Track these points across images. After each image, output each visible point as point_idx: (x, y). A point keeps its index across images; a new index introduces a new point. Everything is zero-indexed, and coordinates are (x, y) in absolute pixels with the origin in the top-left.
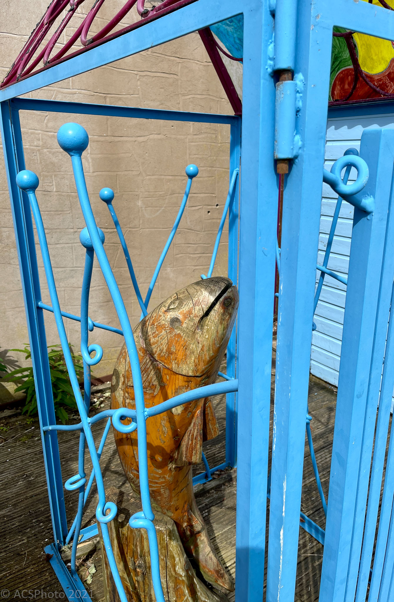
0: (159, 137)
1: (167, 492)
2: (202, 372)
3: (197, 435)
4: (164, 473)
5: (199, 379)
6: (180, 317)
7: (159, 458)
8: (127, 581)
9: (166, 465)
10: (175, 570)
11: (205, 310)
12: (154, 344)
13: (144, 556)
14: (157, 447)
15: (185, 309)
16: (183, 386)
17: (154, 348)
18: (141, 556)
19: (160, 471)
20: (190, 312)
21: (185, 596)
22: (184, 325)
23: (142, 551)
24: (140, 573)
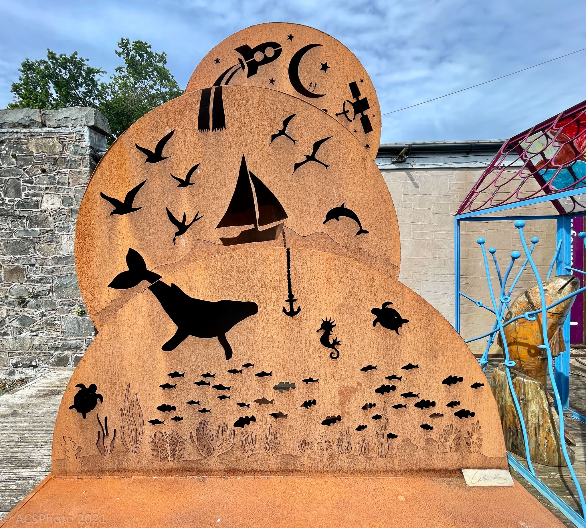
0: (493, 231)
1: (535, 372)
2: (561, 312)
3: (556, 343)
4: (535, 360)
5: (558, 315)
6: (548, 289)
7: (533, 351)
8: (513, 408)
9: (537, 356)
10: (543, 406)
11: (562, 286)
12: (533, 299)
13: (525, 394)
14: (532, 345)
15: (550, 285)
16: (549, 318)
17: (533, 301)
18: (523, 394)
19: (533, 359)
20: (553, 287)
21: (548, 423)
22: (550, 292)
23: (524, 392)
24: (522, 404)
